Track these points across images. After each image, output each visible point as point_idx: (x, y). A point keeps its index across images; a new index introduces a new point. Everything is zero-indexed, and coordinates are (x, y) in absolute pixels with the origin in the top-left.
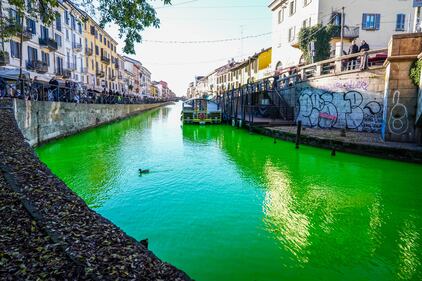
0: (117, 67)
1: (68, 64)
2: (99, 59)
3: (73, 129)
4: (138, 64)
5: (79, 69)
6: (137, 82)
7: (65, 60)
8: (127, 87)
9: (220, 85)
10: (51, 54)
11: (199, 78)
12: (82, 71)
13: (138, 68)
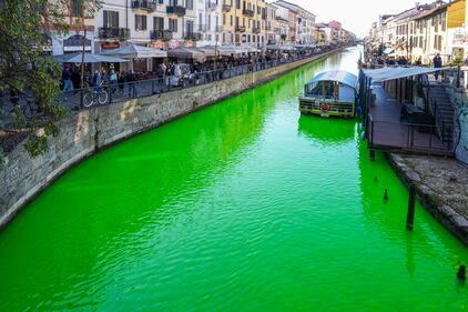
0: (264, 17)
1: (200, 25)
2: (240, 12)
3: (154, 123)
4: (295, 9)
5: (213, 28)
6: (293, 29)
7: (197, 22)
8: (278, 37)
9: (400, 37)
10: (180, 20)
11: (385, 17)
12: (217, 30)
13: (296, 13)
